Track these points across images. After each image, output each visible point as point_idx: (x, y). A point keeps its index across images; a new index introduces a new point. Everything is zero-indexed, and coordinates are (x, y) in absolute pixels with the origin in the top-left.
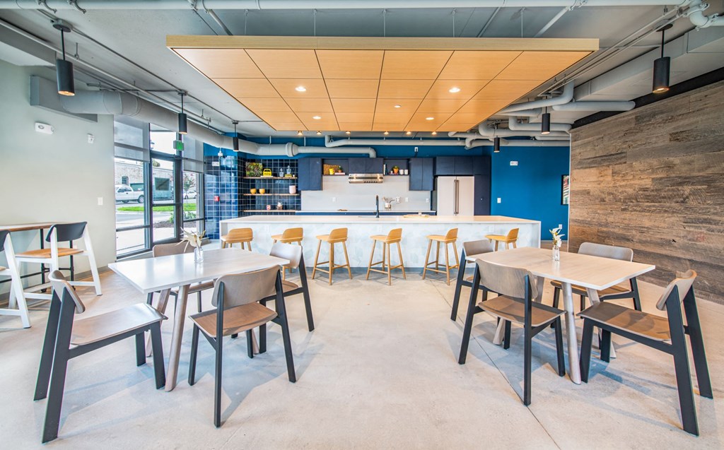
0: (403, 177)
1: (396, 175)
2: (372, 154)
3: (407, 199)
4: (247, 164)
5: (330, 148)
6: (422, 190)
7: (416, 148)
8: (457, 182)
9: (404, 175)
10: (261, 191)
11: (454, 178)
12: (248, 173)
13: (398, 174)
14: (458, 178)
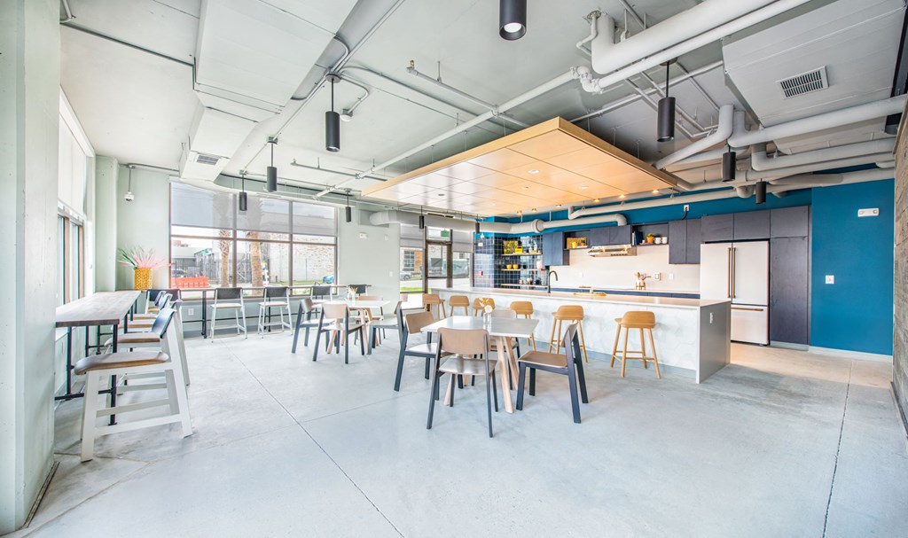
0: (661, 246)
1: (650, 245)
2: (620, 221)
3: (671, 276)
4: (505, 242)
5: (572, 220)
6: (686, 263)
7: (685, 206)
8: (733, 251)
9: (661, 244)
10: (514, 266)
11: (729, 245)
12: (505, 250)
13: (654, 243)
14: (735, 245)
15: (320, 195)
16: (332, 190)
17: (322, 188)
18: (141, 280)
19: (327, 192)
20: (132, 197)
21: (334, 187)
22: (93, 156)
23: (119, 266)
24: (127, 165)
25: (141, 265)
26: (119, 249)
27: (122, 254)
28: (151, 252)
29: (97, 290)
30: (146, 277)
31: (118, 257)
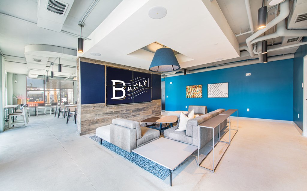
15: (66, 79)
16: (70, 77)
17: (66, 77)
18: (19, 102)
19: (68, 78)
20: (16, 82)
21: (70, 76)
22: (7, 73)
23: (13, 98)
24: (15, 74)
25: (19, 98)
26: (13, 95)
27: (14, 96)
28: (21, 95)
29: (8, 105)
30: (20, 101)
31: (13, 97)
